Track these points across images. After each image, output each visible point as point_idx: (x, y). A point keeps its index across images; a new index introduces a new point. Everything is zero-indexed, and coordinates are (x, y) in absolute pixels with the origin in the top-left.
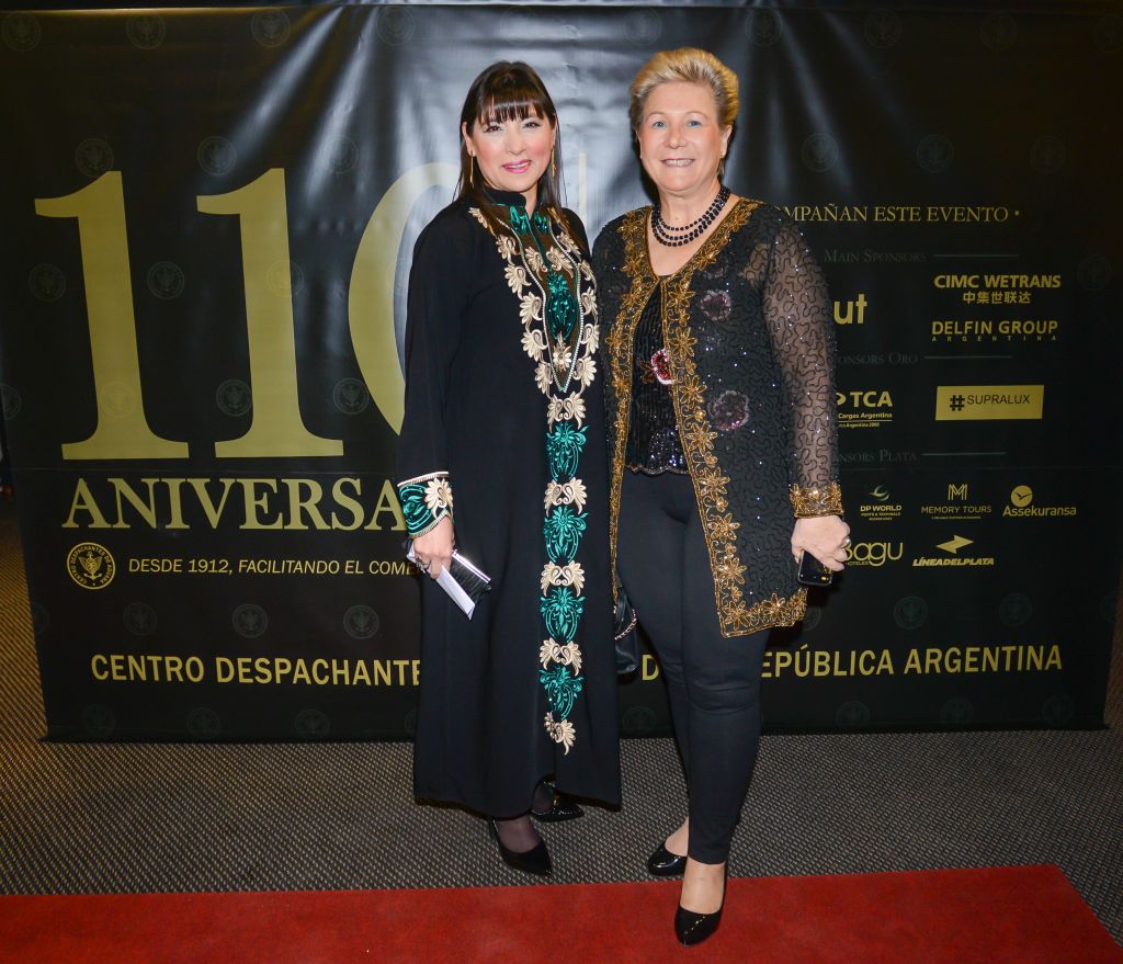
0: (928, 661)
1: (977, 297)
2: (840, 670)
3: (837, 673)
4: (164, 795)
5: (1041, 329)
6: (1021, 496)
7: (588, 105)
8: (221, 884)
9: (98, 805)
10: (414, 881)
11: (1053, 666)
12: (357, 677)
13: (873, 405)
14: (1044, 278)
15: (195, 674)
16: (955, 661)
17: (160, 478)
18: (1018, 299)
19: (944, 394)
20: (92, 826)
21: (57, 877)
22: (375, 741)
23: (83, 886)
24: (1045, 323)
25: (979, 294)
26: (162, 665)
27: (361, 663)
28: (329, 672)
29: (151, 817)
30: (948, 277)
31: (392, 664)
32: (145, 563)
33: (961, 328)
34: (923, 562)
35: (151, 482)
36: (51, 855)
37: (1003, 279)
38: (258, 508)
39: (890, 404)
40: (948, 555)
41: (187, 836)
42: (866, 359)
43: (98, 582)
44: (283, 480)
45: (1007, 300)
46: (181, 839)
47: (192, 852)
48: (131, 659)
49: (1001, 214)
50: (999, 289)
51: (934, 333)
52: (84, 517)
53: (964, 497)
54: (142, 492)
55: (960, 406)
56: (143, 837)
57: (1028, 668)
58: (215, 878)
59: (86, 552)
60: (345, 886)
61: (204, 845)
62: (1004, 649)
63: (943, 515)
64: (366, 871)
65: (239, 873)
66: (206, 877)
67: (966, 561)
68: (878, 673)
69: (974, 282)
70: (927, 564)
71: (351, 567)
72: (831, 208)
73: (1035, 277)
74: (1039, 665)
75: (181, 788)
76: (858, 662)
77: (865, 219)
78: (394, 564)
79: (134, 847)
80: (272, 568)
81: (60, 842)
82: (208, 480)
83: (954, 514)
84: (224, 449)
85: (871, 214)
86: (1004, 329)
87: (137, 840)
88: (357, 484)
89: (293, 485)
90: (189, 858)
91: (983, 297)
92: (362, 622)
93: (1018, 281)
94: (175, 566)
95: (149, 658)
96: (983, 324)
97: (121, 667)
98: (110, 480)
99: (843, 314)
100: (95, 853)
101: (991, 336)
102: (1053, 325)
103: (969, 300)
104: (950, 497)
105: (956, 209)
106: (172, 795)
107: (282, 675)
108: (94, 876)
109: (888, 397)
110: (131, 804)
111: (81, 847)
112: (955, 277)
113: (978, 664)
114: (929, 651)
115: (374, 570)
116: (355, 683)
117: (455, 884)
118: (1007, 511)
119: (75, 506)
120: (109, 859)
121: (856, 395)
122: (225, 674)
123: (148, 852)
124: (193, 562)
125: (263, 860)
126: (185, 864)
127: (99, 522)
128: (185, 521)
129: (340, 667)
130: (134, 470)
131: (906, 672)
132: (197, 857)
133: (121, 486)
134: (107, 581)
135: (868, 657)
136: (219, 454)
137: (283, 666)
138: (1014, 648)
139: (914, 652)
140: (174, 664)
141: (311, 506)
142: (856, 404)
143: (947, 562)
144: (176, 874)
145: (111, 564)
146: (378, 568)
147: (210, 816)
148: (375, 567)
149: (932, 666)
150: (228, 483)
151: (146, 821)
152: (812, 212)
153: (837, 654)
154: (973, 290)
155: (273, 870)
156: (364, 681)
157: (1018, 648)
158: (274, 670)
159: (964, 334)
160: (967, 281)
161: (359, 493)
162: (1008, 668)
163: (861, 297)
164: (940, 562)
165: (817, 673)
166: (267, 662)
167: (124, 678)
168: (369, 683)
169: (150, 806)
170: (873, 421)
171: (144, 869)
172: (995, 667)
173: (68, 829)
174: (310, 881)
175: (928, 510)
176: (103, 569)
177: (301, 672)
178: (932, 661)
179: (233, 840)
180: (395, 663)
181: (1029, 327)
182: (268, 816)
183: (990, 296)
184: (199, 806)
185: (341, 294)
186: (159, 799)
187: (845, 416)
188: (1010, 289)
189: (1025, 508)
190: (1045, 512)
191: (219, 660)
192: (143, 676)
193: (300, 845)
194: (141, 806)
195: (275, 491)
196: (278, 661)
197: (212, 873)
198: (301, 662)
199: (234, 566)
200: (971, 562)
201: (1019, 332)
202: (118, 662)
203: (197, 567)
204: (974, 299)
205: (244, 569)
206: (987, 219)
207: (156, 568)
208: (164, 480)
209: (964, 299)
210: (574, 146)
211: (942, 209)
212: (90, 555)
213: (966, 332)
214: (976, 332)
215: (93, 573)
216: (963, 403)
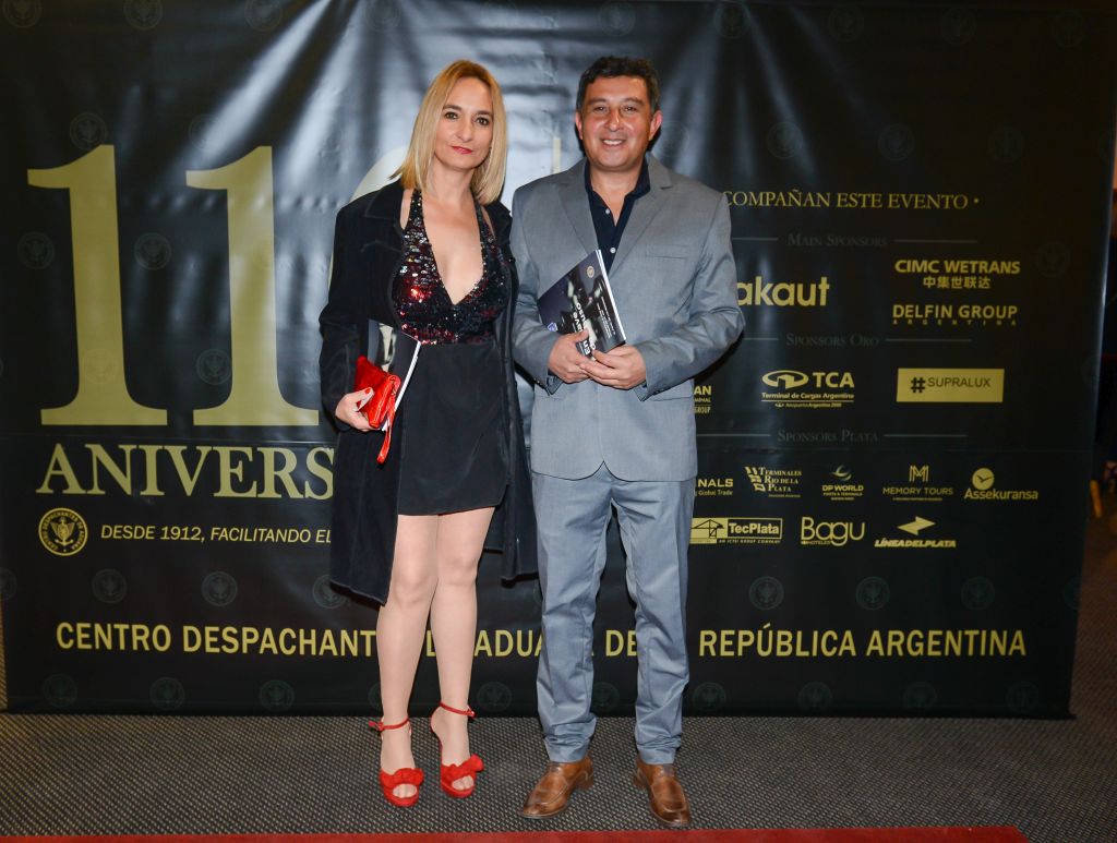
0: (891, 643)
1: (937, 282)
2: (803, 649)
3: (799, 653)
4: (132, 757)
5: (1001, 313)
6: (983, 479)
7: (563, 92)
8: (201, 829)
9: (67, 765)
10: (389, 828)
11: (1017, 652)
12: (324, 647)
13: (835, 386)
14: (1003, 264)
15: (162, 642)
16: (918, 644)
17: (138, 443)
18: (977, 284)
19: (905, 376)
20: (64, 782)
21: (37, 822)
22: (338, 715)
23: (64, 830)
24: (1005, 308)
25: (940, 279)
26: (128, 633)
27: (328, 633)
28: (296, 642)
29: (122, 775)
30: (909, 262)
31: (359, 633)
32: (118, 529)
33: (922, 311)
34: (885, 543)
35: (128, 449)
36: (28, 805)
37: (962, 265)
38: (234, 477)
39: (852, 385)
40: (911, 537)
41: (161, 790)
42: (828, 341)
43: (69, 549)
44: (259, 449)
45: (966, 285)
46: (155, 793)
47: (168, 803)
48: (98, 628)
50: (959, 274)
51: (895, 315)
52: (59, 482)
53: (926, 479)
54: (118, 458)
55: (921, 389)
56: (118, 791)
57: (992, 653)
58: (194, 823)
59: (59, 518)
60: (322, 831)
61: (179, 798)
62: (967, 633)
63: (903, 496)
64: (341, 820)
65: (217, 820)
66: (186, 823)
67: (928, 543)
68: (840, 654)
69: (935, 267)
70: (889, 545)
71: (322, 537)
72: (796, 195)
73: (995, 263)
74: (1002, 651)
75: (148, 751)
76: (821, 643)
77: (827, 204)
79: (110, 798)
80: (243, 535)
81: (35, 795)
82: (185, 448)
83: (916, 495)
84: (202, 417)
85: (834, 201)
86: (964, 313)
87: (113, 794)
89: (269, 454)
90: (166, 808)
91: (943, 282)
93: (977, 266)
94: (148, 533)
95: (116, 626)
96: (944, 308)
97: (87, 636)
98: (88, 446)
99: (806, 297)
100: (72, 804)
101: (951, 320)
102: (1013, 310)
103: (929, 285)
104: (911, 479)
105: (916, 197)
106: (140, 758)
107: (249, 645)
108: (74, 822)
109: (850, 379)
110: (100, 764)
111: (57, 799)
112: (915, 262)
113: (941, 648)
114: (891, 633)
116: (321, 653)
117: (429, 830)
118: (969, 494)
119: (51, 472)
120: (86, 808)
121: (819, 375)
122: (192, 642)
123: (124, 803)
124: (166, 529)
125: (239, 810)
126: (163, 812)
128: (160, 488)
129: (308, 636)
130: (111, 437)
131: (868, 654)
132: (174, 807)
133: (98, 452)
134: (79, 548)
135: (830, 637)
136: (196, 423)
137: (250, 635)
138: (977, 632)
139: (876, 634)
140: (141, 632)
141: (285, 475)
142: (819, 385)
143: (909, 543)
144: (155, 821)
145: (83, 530)
147: (181, 774)
149: (894, 648)
150: (204, 450)
151: (117, 777)
152: (775, 200)
153: (799, 634)
154: (933, 275)
155: (250, 818)
156: (330, 652)
157: (981, 633)
158: (240, 639)
159: (924, 318)
160: (927, 266)
162: (971, 652)
163: (824, 280)
164: (901, 543)
165: (779, 653)
166: (235, 631)
167: (89, 646)
168: (335, 653)
169: (119, 766)
170: (835, 401)
171: (122, 816)
172: (958, 651)
173: (41, 785)
174: (288, 827)
175: (890, 490)
176: (75, 535)
177: (268, 641)
178: (895, 643)
179: (207, 793)
180: (363, 633)
181: (988, 312)
182: (239, 774)
183: (950, 282)
184: (168, 766)
185: (322, 269)
186: (127, 760)
187: (807, 396)
188: (970, 274)
189: (986, 491)
190: (1006, 495)
191: (186, 629)
192: (109, 644)
193: (273, 798)
194: (111, 766)
195: (251, 459)
196: (245, 630)
197: (191, 820)
198: (268, 632)
199: (206, 533)
201: (979, 316)
202: (84, 631)
203: (169, 534)
204: (934, 284)
205: (216, 537)
206: (947, 206)
207: (128, 535)
208: (141, 447)
209: (925, 283)
210: (550, 131)
211: (903, 196)
212: (63, 521)
213: (926, 316)
214: (937, 315)
215: (64, 539)
216: (924, 385)
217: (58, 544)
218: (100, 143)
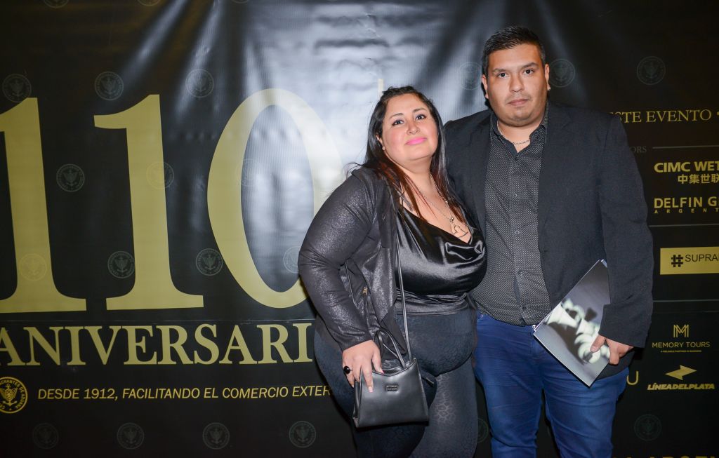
1: (689, 179)
7: (384, 43)
17: (64, 326)
19: (666, 254)
25: (691, 177)
30: (665, 164)
32: (51, 392)
33: (678, 203)
34: (656, 387)
35: (57, 329)
37: (710, 164)
38: (139, 349)
40: (675, 381)
43: (13, 408)
44: (158, 327)
45: (713, 180)
49: (706, 115)
50: (706, 172)
51: (656, 207)
52: (4, 357)
53: (687, 335)
54: (50, 337)
55: (680, 264)
59: (5, 384)
63: (669, 349)
67: (691, 386)
69: (686, 167)
70: (659, 389)
71: (209, 393)
78: (242, 390)
80: (148, 394)
82: (101, 327)
83: (679, 348)
84: (113, 304)
86: (712, 203)
88: (213, 328)
89: (165, 330)
91: (694, 179)
92: (216, 436)
94: (73, 394)
96: (695, 199)
98: (25, 328)
101: (702, 209)
103: (683, 181)
104: (675, 335)
105: (669, 112)
112: (670, 164)
115: (226, 395)
124: (88, 390)
127: (16, 361)
128: (82, 359)
130: (44, 321)
133: (34, 332)
134: (22, 406)
136: (109, 308)
141: (178, 346)
143: (676, 387)
145: (24, 393)
146: (229, 393)
148: (227, 393)
150: (116, 329)
154: (686, 174)
159: (680, 208)
160: (680, 166)
161: (215, 335)
164: (669, 387)
175: (658, 345)
176: (18, 397)
183: (700, 178)
185: (202, 186)
195: (152, 335)
199: (119, 393)
200: (695, 386)
203: (90, 395)
204: (686, 180)
205: (127, 396)
206: (695, 119)
207: (59, 396)
208: (66, 328)
209: (679, 180)
210: (374, 74)
211: (658, 112)
212: (8, 387)
213: (681, 206)
214: (690, 206)
215: (10, 401)
216: (682, 261)
217: (4, 405)
218: (27, 97)
